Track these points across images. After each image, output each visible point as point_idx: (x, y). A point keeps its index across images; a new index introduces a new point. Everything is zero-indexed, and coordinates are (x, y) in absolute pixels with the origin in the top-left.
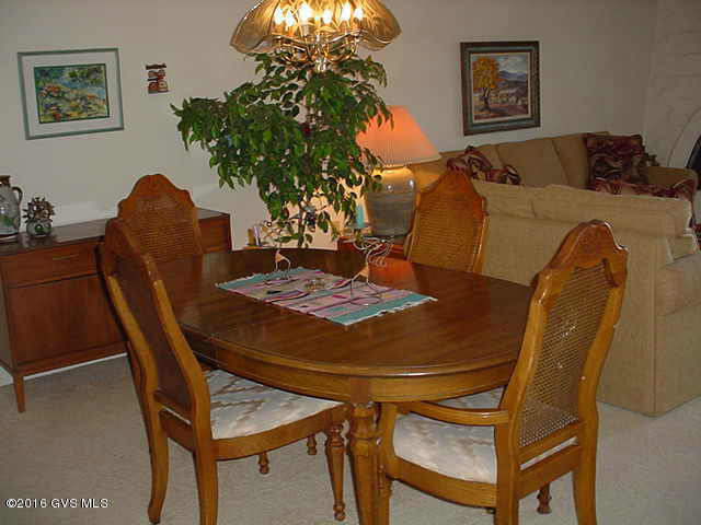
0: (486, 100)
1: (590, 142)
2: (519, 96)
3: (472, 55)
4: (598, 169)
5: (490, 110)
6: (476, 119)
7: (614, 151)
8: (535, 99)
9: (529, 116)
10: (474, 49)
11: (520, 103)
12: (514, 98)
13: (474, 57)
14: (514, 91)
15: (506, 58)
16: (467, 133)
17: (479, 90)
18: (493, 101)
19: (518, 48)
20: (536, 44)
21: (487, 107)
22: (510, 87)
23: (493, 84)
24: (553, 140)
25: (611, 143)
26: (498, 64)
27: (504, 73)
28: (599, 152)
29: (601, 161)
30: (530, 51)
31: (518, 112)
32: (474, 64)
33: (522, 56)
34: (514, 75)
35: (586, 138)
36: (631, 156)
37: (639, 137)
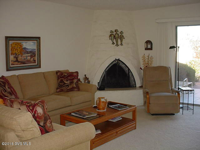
0: (17, 58)
1: (58, 74)
2: (31, 56)
3: (10, 41)
4: (60, 84)
5: (19, 62)
6: (11, 65)
7: (67, 77)
8: (39, 58)
9: (36, 64)
10: (11, 39)
11: (32, 59)
12: (29, 58)
13: (11, 42)
14: (29, 55)
15: (27, 43)
16: (8, 70)
17: (14, 54)
18: (20, 58)
19: (32, 39)
20: (39, 38)
21: (17, 61)
22: (28, 53)
23: (20, 52)
24: (43, 73)
25: (66, 75)
26: (22, 45)
27: (25, 48)
28: (61, 77)
29: (62, 81)
30: (37, 40)
31: (31, 62)
32: (11, 45)
33: (33, 42)
34: (30, 49)
35: (57, 72)
36: (73, 79)
37: (77, 72)
